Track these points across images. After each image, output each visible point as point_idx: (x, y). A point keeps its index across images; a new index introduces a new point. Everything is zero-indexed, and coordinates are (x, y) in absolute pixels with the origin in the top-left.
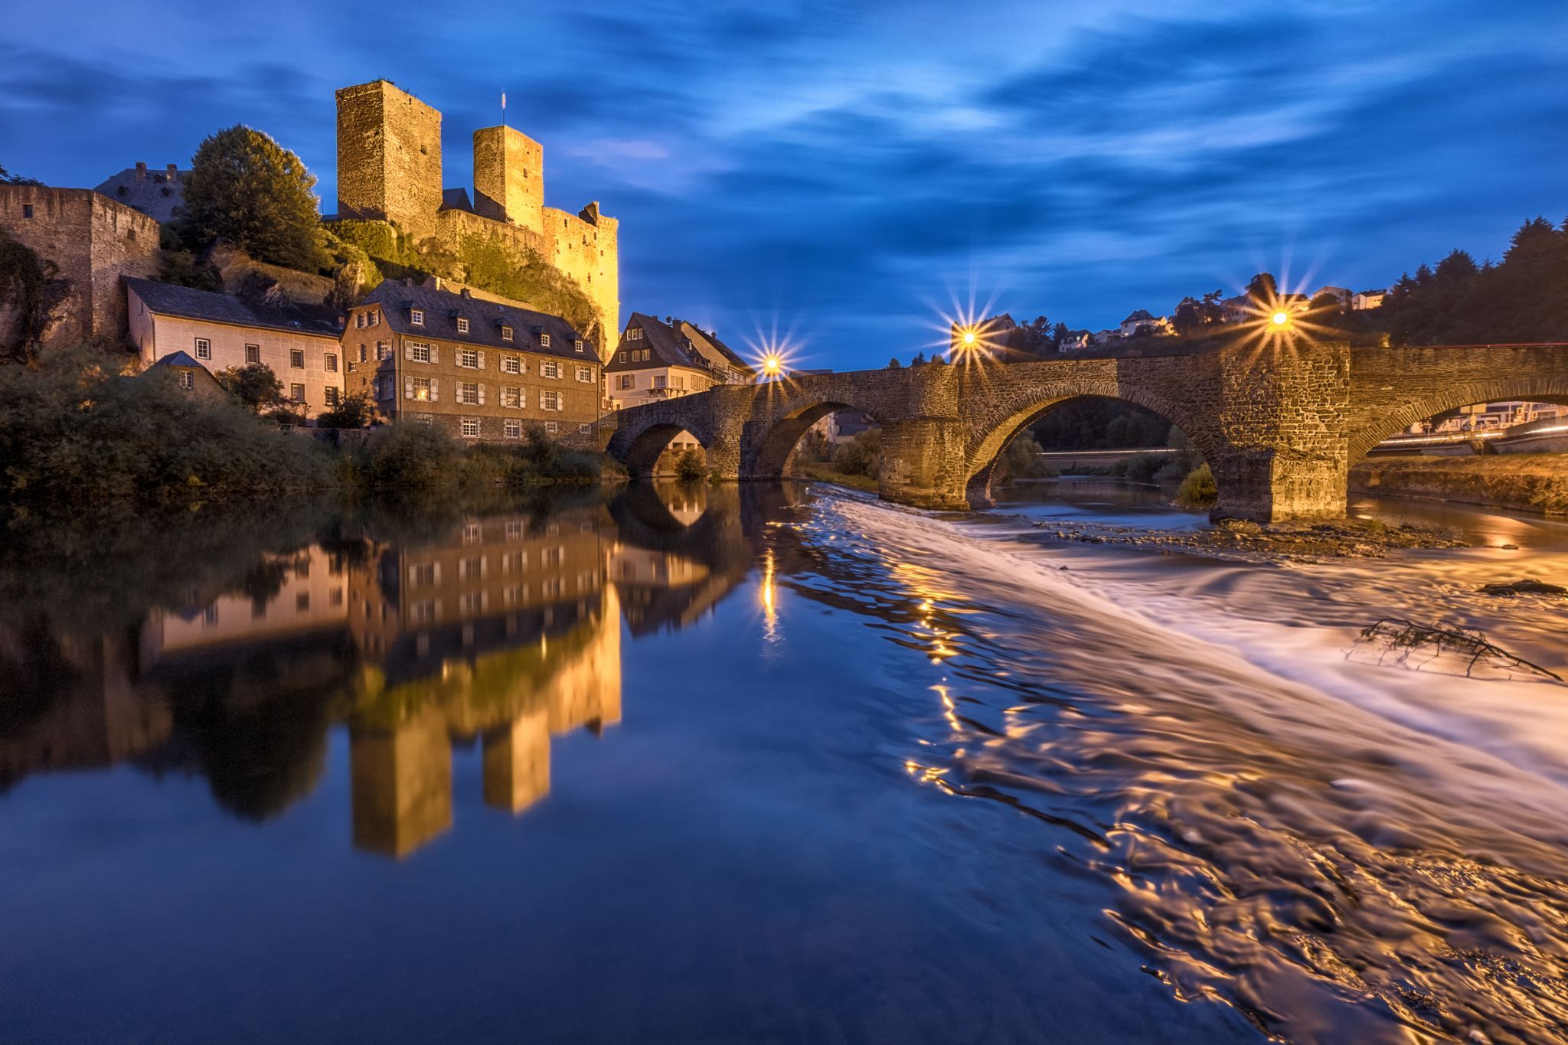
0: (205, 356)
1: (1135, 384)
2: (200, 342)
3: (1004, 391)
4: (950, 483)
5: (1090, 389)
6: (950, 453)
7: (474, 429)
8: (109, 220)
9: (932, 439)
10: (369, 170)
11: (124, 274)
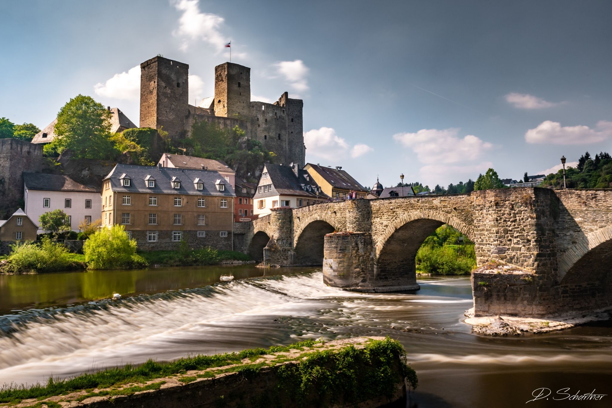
0: (48, 206)
1: (450, 213)
2: (46, 200)
3: (390, 216)
4: (363, 275)
5: (429, 216)
6: (363, 256)
7: (154, 237)
8: (19, 149)
9: (351, 247)
10: (152, 101)
11: (24, 171)
